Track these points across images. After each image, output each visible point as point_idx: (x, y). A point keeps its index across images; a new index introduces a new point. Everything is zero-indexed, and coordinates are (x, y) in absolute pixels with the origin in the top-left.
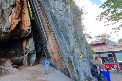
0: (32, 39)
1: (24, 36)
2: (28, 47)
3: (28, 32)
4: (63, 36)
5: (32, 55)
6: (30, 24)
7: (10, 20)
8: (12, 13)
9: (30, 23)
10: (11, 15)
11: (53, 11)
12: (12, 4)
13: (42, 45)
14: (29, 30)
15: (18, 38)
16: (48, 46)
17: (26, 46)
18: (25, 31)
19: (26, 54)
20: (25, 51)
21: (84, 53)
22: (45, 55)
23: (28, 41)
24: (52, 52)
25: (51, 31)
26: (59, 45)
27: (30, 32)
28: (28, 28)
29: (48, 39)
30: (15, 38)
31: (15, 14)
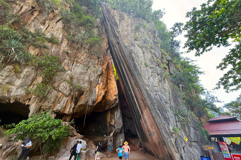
0: (119, 111)
1: (109, 107)
2: (113, 123)
3: (115, 102)
4: (160, 115)
5: (118, 135)
6: (117, 93)
7: (97, 91)
8: (99, 83)
9: (117, 90)
10: (98, 85)
11: (148, 89)
12: (99, 73)
13: (131, 119)
14: (116, 99)
15: (101, 111)
16: (142, 122)
17: (111, 121)
18: (110, 101)
19: (110, 133)
20: (109, 129)
21: (191, 135)
22: (137, 135)
23: (113, 114)
24: (149, 131)
25: (146, 105)
26: (158, 124)
27: (117, 102)
28: (114, 98)
29: (142, 113)
30: (98, 111)
31: (101, 84)
